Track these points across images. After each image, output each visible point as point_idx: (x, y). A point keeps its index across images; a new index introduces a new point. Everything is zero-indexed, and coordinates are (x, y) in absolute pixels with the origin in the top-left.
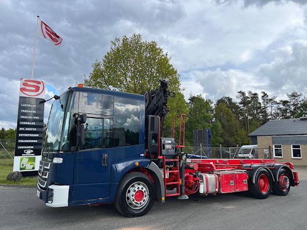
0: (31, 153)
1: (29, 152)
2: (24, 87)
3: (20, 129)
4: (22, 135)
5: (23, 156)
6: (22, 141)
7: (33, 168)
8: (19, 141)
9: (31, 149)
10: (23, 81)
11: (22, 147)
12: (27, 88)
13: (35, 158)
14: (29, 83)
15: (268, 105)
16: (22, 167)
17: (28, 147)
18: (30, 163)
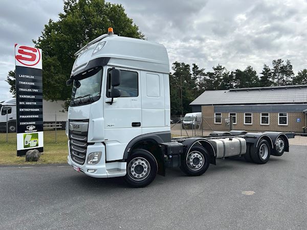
0: (33, 130)
1: (31, 128)
2: (20, 54)
3: (21, 103)
4: (23, 110)
5: (27, 133)
6: (23, 117)
7: (37, 145)
8: (20, 116)
9: (33, 125)
10: (18, 48)
11: (25, 123)
12: (23, 56)
13: (37, 134)
14: (25, 50)
15: (197, 76)
16: (25, 145)
17: (30, 123)
18: (33, 140)
